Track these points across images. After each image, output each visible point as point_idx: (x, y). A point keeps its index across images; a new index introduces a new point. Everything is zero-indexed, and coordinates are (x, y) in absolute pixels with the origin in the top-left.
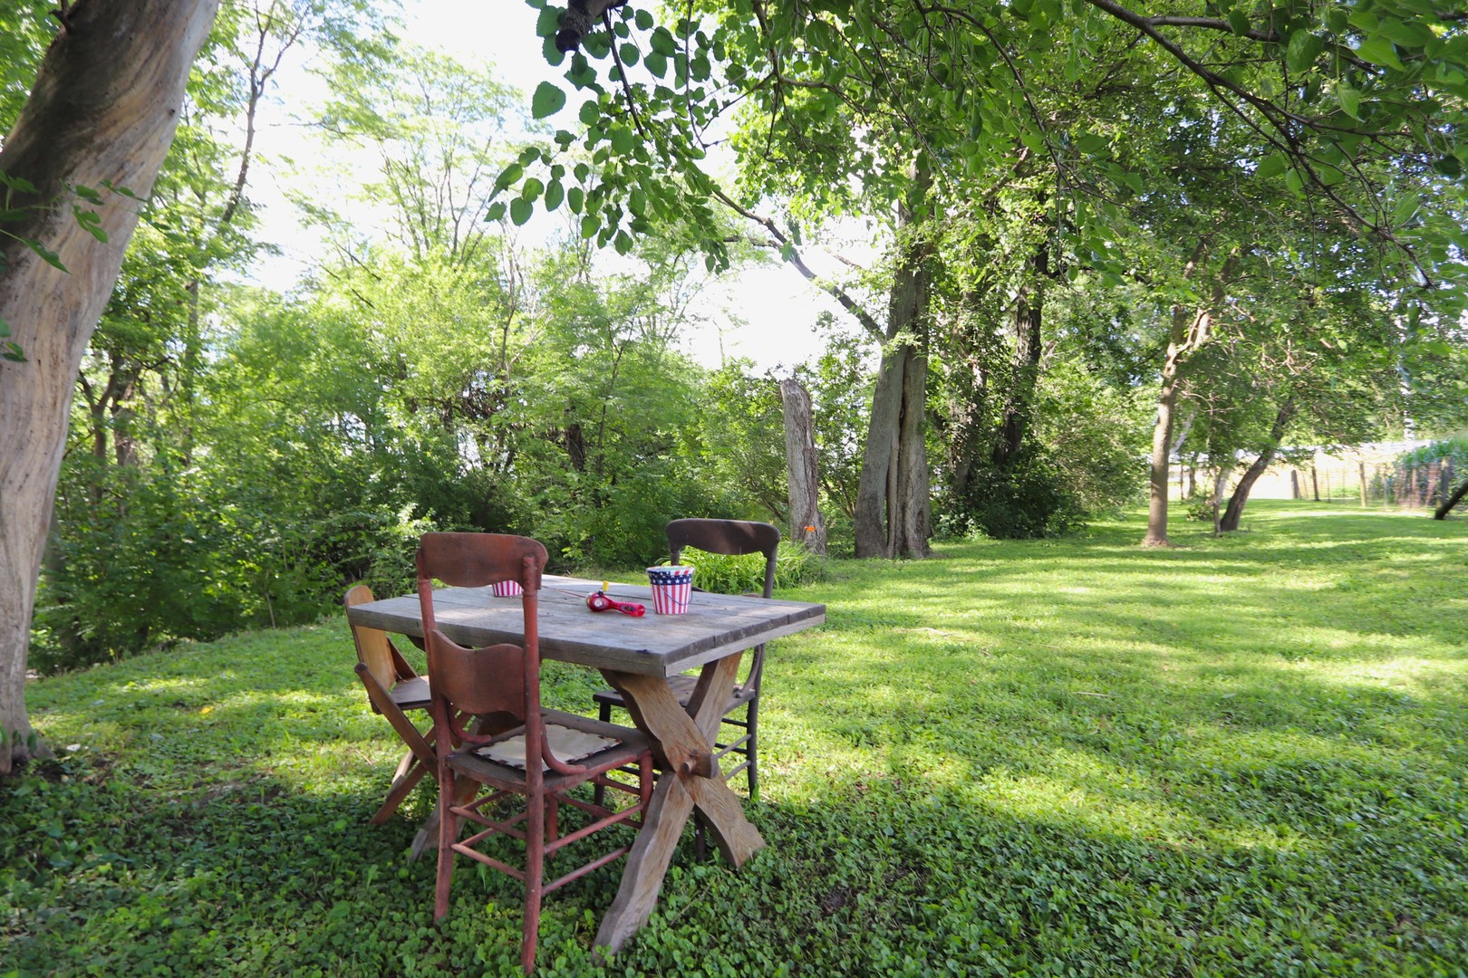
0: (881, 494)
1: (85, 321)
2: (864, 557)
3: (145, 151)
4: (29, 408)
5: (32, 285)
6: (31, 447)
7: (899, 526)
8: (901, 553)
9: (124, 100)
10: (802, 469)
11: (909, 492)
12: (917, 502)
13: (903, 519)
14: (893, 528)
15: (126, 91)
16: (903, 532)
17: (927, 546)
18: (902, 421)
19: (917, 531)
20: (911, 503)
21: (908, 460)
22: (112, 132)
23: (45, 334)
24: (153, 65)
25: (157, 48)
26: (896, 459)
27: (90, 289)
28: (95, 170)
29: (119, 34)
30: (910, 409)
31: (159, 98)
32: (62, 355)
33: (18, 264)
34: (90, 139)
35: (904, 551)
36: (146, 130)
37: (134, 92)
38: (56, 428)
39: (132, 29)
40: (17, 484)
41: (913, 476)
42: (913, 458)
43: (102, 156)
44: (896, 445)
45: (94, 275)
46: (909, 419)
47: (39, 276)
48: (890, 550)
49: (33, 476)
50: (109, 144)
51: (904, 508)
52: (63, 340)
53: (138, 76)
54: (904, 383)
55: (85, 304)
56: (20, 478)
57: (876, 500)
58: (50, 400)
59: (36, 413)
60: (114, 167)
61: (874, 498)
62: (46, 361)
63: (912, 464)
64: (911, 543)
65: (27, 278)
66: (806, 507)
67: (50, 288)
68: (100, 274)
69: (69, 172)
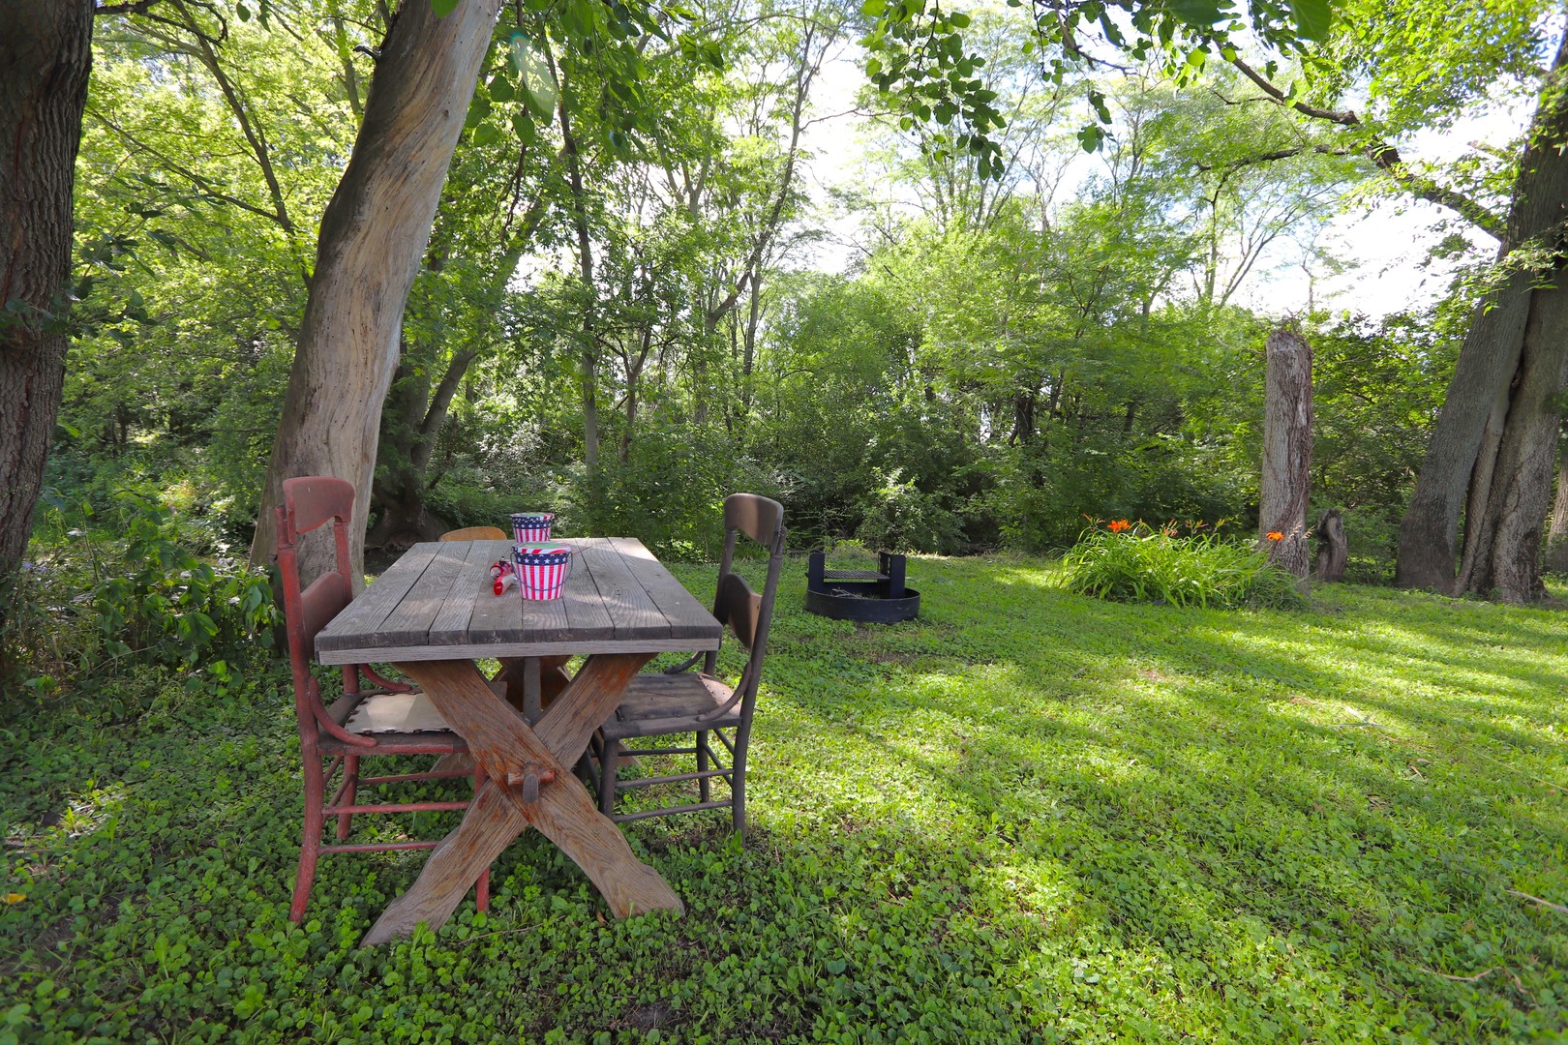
0: (1455, 499)
1: (386, 298)
2: (1405, 587)
3: (425, 151)
4: (347, 366)
5: (345, 271)
6: (349, 396)
7: (1483, 549)
8: (1479, 591)
9: (408, 109)
10: (1285, 454)
11: (1512, 501)
12: (1527, 517)
13: (1493, 542)
14: (1471, 550)
15: (408, 103)
16: (1489, 560)
17: (1541, 586)
18: (1515, 392)
19: (1519, 561)
20: (1512, 518)
21: (1516, 452)
22: (398, 139)
23: (356, 309)
24: (430, 74)
25: (433, 59)
26: (1493, 449)
27: (388, 271)
28: (387, 173)
29: (403, 54)
30: (1533, 373)
31: (435, 102)
32: (370, 325)
33: (336, 256)
34: (382, 148)
35: (1484, 586)
36: (425, 133)
37: (415, 102)
38: (367, 382)
39: (413, 48)
40: (340, 424)
41: (1524, 477)
42: (1527, 449)
43: (390, 161)
44: (1495, 425)
45: (391, 260)
46: (1528, 389)
47: (350, 264)
48: (1459, 586)
49: (351, 418)
50: (395, 150)
51: (1496, 525)
52: (370, 314)
53: (418, 87)
54: (1527, 330)
55: (385, 285)
56: (343, 419)
57: (1443, 508)
58: (362, 361)
59: (352, 370)
60: (400, 168)
61: (1440, 505)
62: (358, 330)
63: (1523, 458)
64: (1501, 577)
65: (342, 266)
66: (1284, 507)
67: (358, 273)
68: (395, 258)
69: (369, 179)
